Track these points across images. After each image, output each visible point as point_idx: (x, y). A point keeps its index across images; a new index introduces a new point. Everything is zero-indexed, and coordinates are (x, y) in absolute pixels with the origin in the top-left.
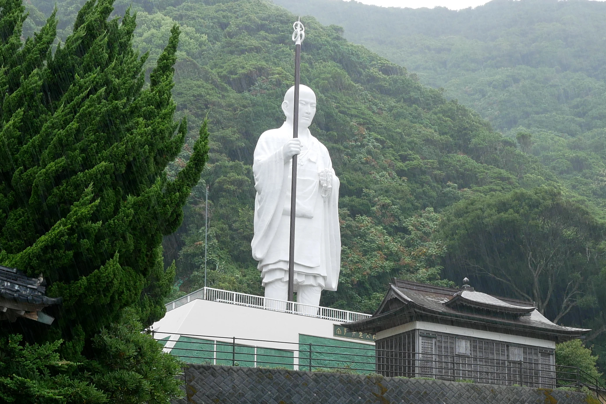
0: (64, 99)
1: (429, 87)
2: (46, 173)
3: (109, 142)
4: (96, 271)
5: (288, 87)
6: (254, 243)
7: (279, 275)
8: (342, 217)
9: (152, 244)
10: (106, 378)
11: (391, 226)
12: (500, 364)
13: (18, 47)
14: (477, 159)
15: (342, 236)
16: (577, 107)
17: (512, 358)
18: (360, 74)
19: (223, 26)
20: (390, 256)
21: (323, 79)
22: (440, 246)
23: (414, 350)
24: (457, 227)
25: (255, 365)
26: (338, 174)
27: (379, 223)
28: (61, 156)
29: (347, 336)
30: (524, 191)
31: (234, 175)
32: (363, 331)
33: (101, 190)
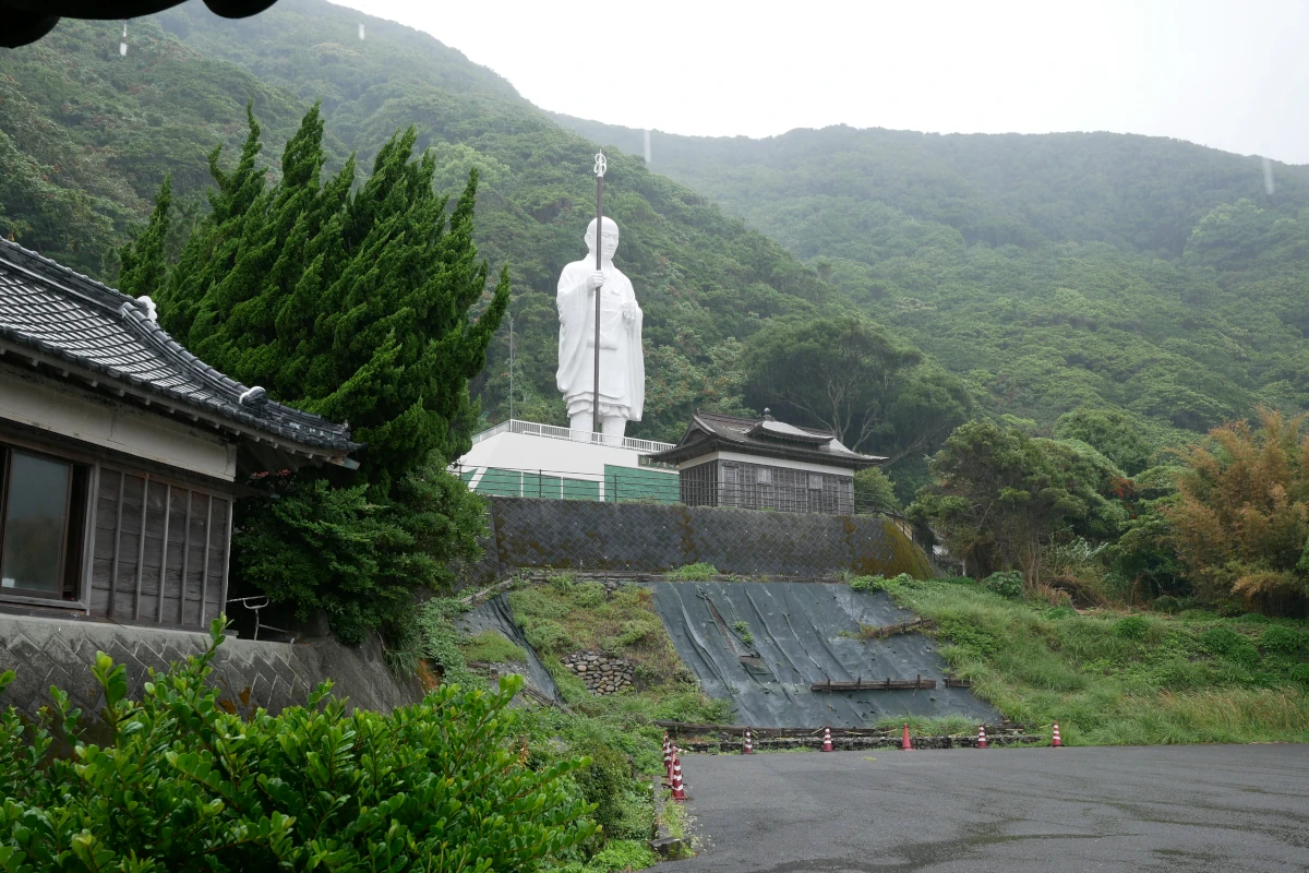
0: (363, 245)
1: (732, 217)
2: (347, 320)
3: (410, 288)
4: (400, 416)
5: (591, 218)
6: (559, 375)
7: (584, 406)
8: (646, 347)
9: (456, 387)
10: (412, 521)
11: (693, 356)
12: (801, 492)
13: (317, 191)
14: (778, 288)
15: (646, 366)
16: (876, 235)
17: (811, 486)
18: (663, 204)
19: (527, 156)
20: (694, 385)
21: (626, 209)
22: (742, 375)
23: (716, 479)
24: (757, 357)
25: (562, 497)
26: (641, 305)
27: (683, 352)
28: (361, 302)
29: (652, 466)
30: (824, 320)
31: (538, 307)
32: (667, 461)
33: (404, 335)
